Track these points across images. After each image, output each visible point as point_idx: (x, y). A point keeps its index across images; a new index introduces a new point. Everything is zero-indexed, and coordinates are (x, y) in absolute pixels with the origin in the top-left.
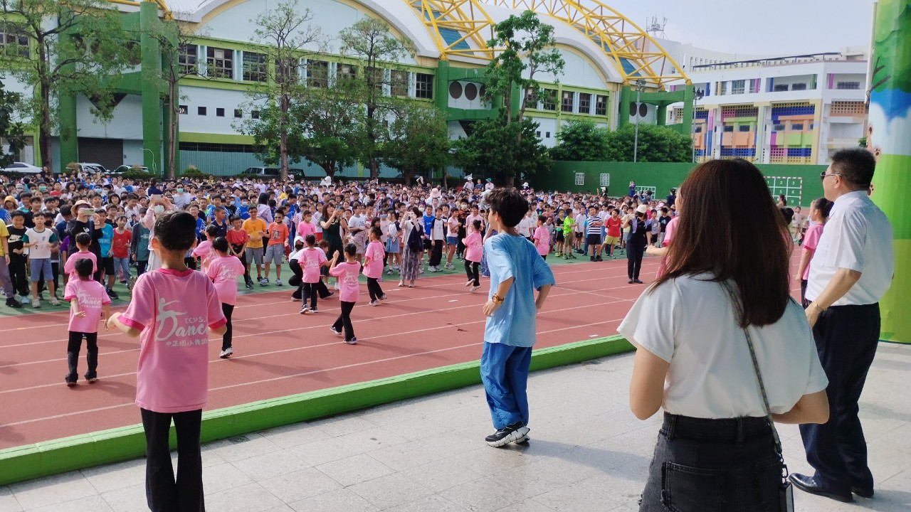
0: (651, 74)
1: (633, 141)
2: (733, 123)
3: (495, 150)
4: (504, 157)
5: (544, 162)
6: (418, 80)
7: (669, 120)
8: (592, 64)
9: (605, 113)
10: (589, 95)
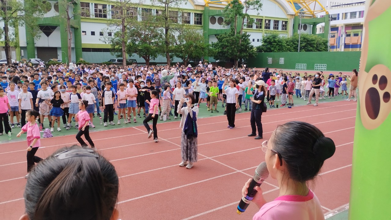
0: (309, 10)
1: (298, 42)
2: (350, 32)
3: (228, 48)
4: (232, 51)
5: (253, 53)
6: (195, 16)
7: (318, 32)
8: (280, 6)
9: (286, 29)
10: (278, 22)
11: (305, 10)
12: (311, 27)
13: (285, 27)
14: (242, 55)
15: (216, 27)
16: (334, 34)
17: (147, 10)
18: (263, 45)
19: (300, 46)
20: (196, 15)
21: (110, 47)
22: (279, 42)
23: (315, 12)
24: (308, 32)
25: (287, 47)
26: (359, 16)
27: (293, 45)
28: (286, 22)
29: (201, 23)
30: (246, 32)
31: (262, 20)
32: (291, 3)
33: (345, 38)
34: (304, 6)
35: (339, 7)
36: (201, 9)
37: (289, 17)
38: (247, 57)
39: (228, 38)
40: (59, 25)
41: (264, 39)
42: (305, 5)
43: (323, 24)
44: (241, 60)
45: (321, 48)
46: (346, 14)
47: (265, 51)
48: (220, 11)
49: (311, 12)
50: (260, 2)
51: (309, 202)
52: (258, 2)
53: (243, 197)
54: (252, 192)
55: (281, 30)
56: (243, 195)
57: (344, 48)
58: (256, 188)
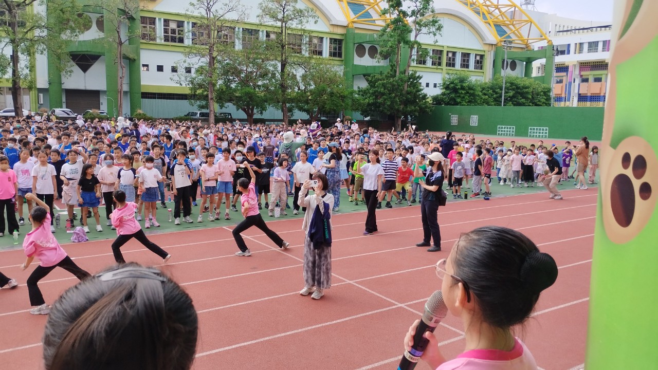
0: (520, 37)
1: (501, 90)
2: (588, 75)
3: (385, 97)
4: (392, 102)
5: (426, 107)
6: (331, 43)
7: (535, 73)
8: (472, 30)
9: (481, 69)
10: (469, 54)
11: (514, 37)
12: (523, 64)
13: (479, 64)
14: (408, 109)
15: (366, 61)
16: (561, 78)
17: (251, 32)
18: (443, 94)
19: (505, 96)
20: (333, 41)
21: (188, 92)
22: (470, 88)
23: (530, 41)
24: (517, 74)
25: (484, 97)
26: (603, 49)
27: (492, 95)
28: (482, 56)
29: (340, 55)
30: (416, 72)
31: (441, 52)
32: (490, 24)
33: (579, 84)
34: (511, 30)
35: (569, 33)
36: (341, 31)
37: (486, 48)
38: (417, 114)
39: (385, 81)
40: (104, 53)
41: (444, 84)
42: (514, 29)
43: (543, 61)
44: (406, 117)
45: (539, 101)
46: (581, 44)
47: (447, 104)
48: (372, 35)
49: (523, 40)
50: (439, 22)
51: (516, 361)
52: (436, 22)
53: (407, 351)
54: (420, 343)
55: (473, 70)
56: (406, 347)
57: (578, 101)
58: (427, 334)
